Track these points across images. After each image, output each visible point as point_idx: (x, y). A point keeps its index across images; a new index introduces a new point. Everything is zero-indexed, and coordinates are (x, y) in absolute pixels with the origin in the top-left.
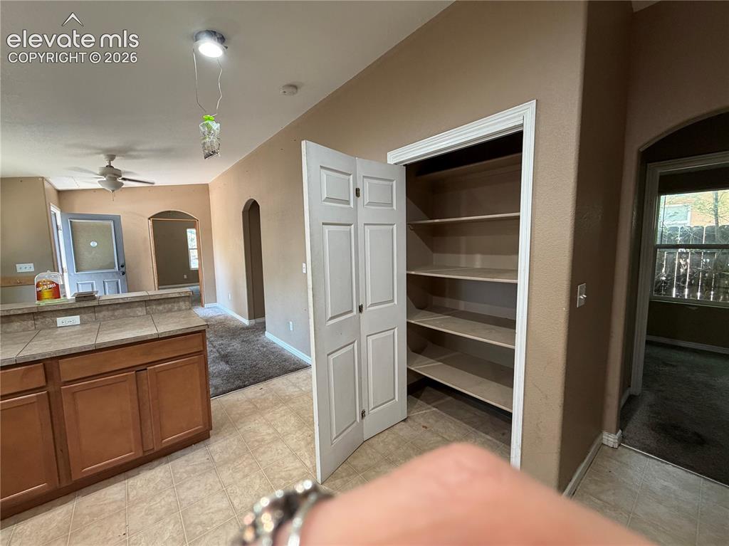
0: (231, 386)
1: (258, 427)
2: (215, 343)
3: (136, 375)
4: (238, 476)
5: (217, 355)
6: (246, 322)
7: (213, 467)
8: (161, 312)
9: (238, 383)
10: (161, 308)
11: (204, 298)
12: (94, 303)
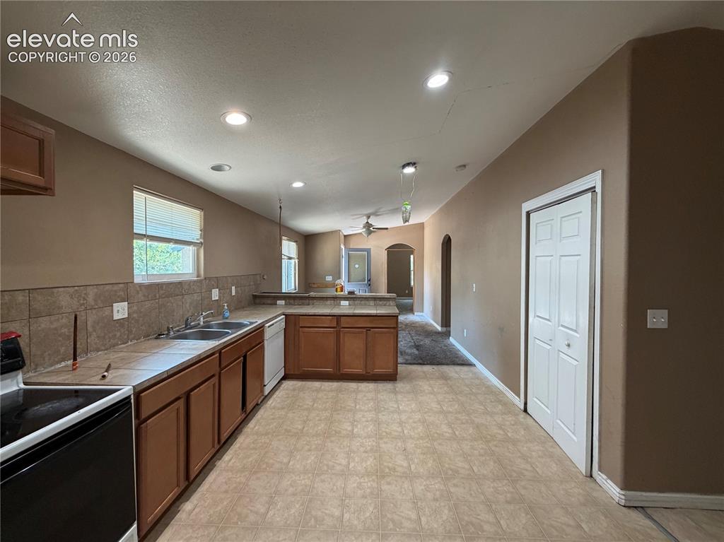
0: (415, 362)
1: (424, 385)
2: (414, 338)
3: (367, 333)
4: (405, 399)
5: (413, 344)
6: (439, 328)
7: (395, 392)
8: (381, 305)
9: (420, 361)
10: (381, 303)
11: (415, 307)
12: (354, 296)
